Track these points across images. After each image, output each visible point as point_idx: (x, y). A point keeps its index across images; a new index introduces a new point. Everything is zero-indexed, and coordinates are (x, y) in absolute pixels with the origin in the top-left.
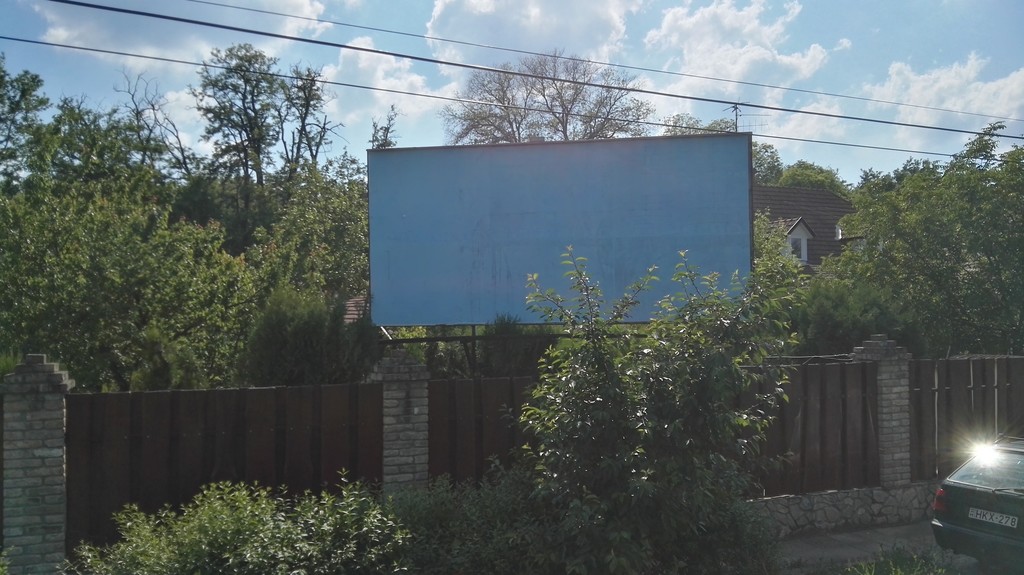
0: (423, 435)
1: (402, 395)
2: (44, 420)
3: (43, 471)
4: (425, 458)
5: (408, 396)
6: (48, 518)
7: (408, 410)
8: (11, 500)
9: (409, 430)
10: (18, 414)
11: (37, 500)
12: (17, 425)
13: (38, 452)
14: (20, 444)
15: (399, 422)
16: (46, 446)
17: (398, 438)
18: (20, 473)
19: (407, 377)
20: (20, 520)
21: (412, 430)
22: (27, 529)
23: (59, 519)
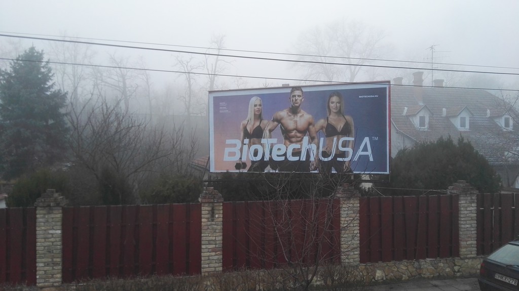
0: (220, 227)
1: (210, 209)
2: (53, 218)
3: (52, 240)
4: (221, 238)
5: (213, 209)
6: (55, 259)
7: (213, 216)
8: (39, 252)
10: (42, 216)
11: (50, 252)
12: (41, 220)
13: (51, 232)
14: (43, 228)
15: (209, 221)
17: (208, 229)
18: (43, 240)
19: (212, 200)
20: (44, 260)
21: (215, 225)
22: (46, 264)
23: (59, 260)
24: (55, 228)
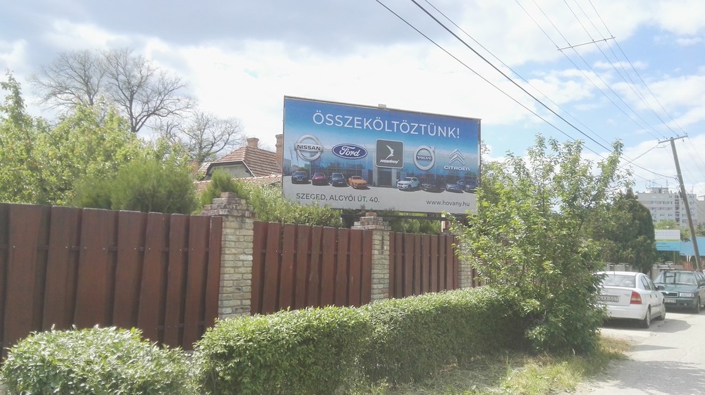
0: (387, 262)
1: (381, 238)
2: (244, 236)
3: (242, 270)
4: (387, 276)
5: (383, 239)
6: (244, 301)
7: (383, 248)
8: (228, 289)
9: (382, 258)
10: (233, 230)
11: (239, 289)
12: (231, 237)
13: (242, 257)
14: (234, 251)
15: (379, 254)
16: (245, 253)
17: (379, 263)
18: (232, 271)
19: (383, 228)
20: (232, 303)
21: (384, 259)
22: (234, 308)
23: (249, 302)
24: (246, 251)
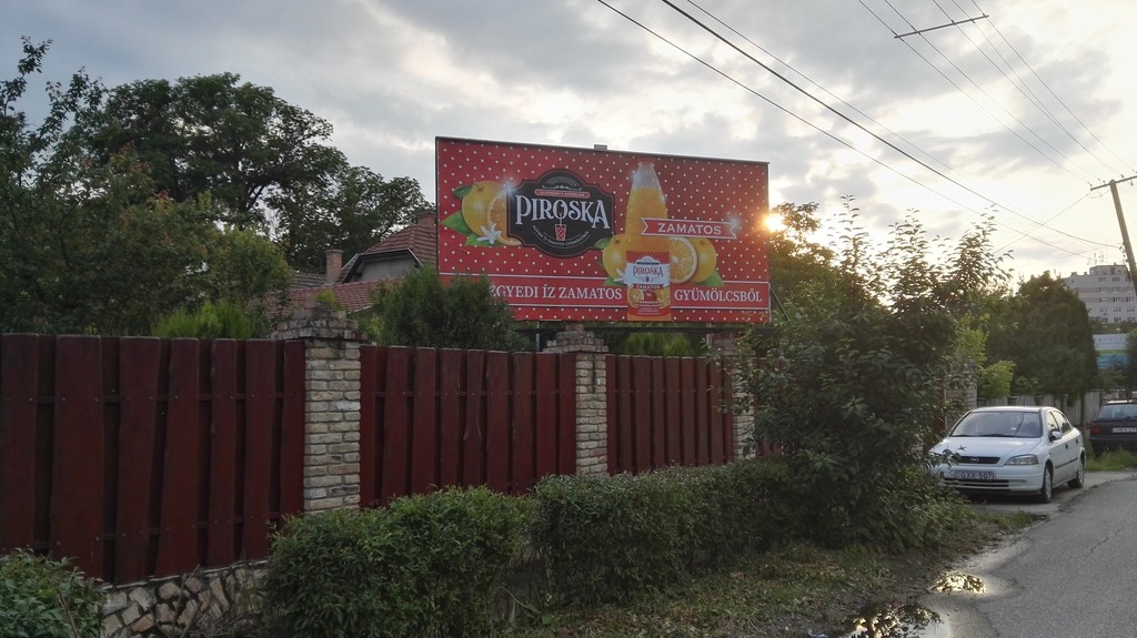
0: (603, 405)
1: (590, 365)
3: (343, 426)
5: (594, 367)
6: (347, 477)
7: (594, 382)
9: (594, 399)
10: (323, 362)
11: (338, 458)
12: (320, 374)
13: (341, 405)
14: (325, 395)
15: (589, 392)
16: (347, 399)
17: (589, 407)
18: (324, 428)
19: (593, 349)
20: (326, 480)
21: (598, 400)
22: (330, 489)
23: (355, 478)
24: (348, 394)
